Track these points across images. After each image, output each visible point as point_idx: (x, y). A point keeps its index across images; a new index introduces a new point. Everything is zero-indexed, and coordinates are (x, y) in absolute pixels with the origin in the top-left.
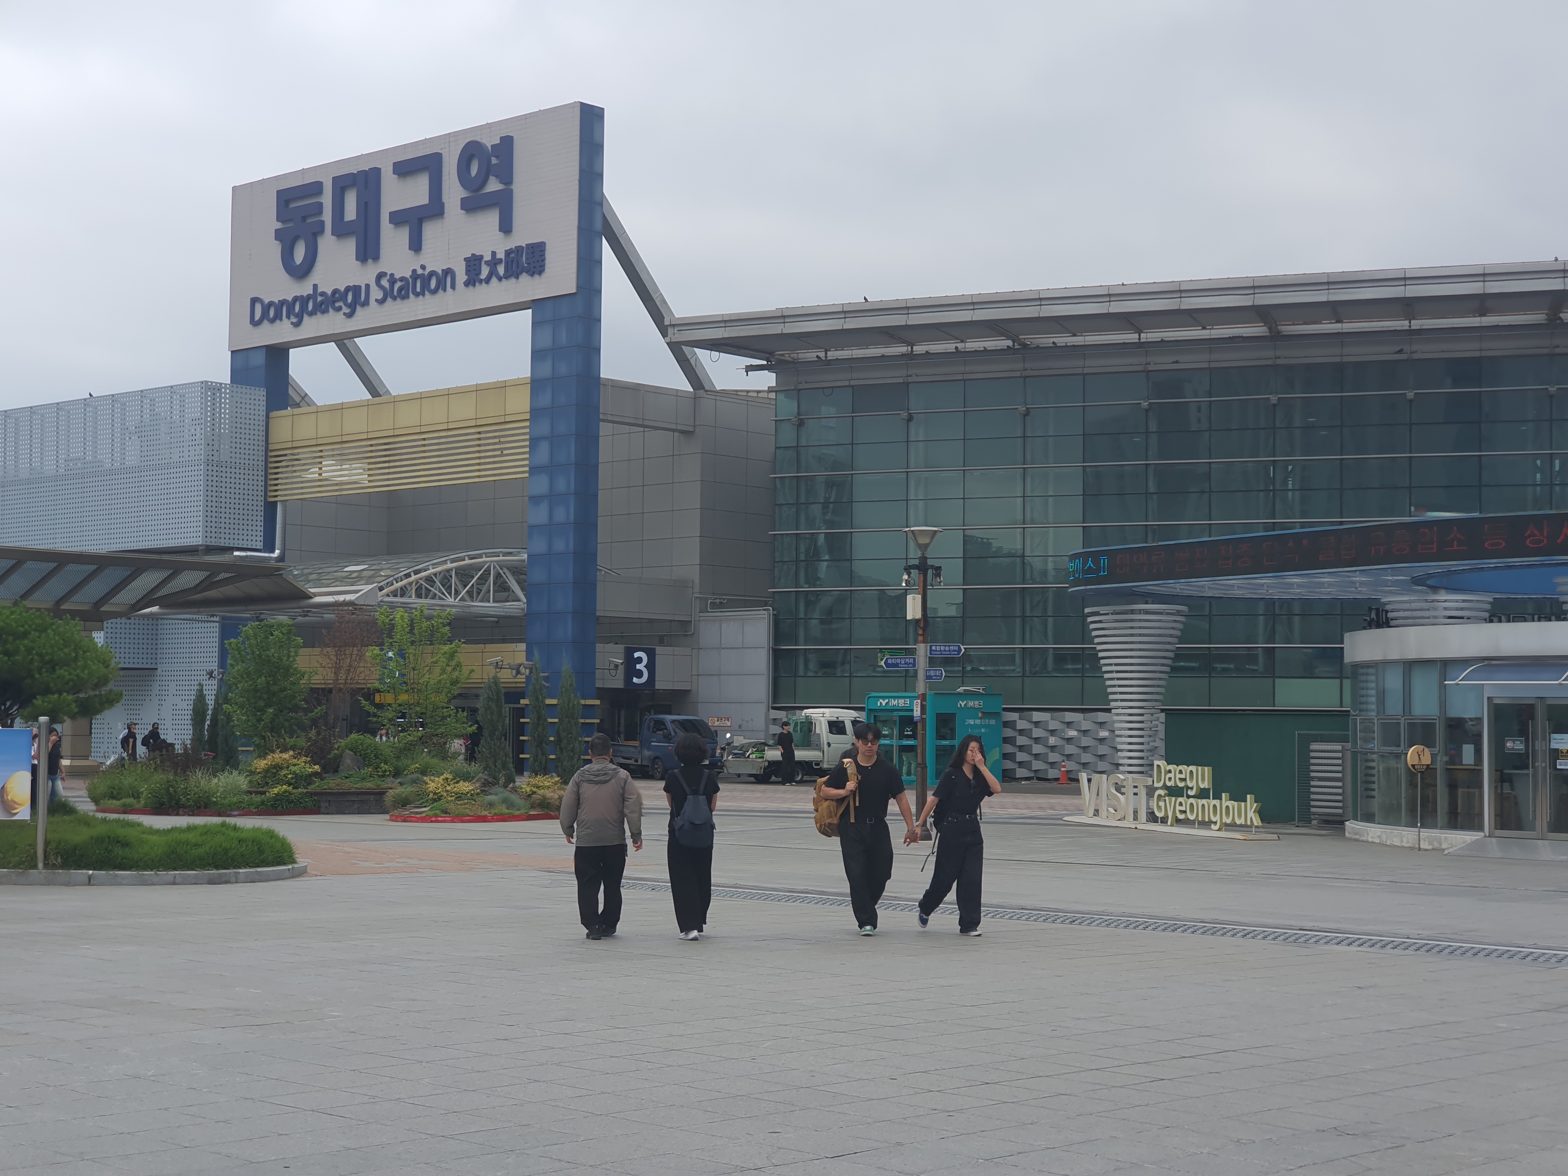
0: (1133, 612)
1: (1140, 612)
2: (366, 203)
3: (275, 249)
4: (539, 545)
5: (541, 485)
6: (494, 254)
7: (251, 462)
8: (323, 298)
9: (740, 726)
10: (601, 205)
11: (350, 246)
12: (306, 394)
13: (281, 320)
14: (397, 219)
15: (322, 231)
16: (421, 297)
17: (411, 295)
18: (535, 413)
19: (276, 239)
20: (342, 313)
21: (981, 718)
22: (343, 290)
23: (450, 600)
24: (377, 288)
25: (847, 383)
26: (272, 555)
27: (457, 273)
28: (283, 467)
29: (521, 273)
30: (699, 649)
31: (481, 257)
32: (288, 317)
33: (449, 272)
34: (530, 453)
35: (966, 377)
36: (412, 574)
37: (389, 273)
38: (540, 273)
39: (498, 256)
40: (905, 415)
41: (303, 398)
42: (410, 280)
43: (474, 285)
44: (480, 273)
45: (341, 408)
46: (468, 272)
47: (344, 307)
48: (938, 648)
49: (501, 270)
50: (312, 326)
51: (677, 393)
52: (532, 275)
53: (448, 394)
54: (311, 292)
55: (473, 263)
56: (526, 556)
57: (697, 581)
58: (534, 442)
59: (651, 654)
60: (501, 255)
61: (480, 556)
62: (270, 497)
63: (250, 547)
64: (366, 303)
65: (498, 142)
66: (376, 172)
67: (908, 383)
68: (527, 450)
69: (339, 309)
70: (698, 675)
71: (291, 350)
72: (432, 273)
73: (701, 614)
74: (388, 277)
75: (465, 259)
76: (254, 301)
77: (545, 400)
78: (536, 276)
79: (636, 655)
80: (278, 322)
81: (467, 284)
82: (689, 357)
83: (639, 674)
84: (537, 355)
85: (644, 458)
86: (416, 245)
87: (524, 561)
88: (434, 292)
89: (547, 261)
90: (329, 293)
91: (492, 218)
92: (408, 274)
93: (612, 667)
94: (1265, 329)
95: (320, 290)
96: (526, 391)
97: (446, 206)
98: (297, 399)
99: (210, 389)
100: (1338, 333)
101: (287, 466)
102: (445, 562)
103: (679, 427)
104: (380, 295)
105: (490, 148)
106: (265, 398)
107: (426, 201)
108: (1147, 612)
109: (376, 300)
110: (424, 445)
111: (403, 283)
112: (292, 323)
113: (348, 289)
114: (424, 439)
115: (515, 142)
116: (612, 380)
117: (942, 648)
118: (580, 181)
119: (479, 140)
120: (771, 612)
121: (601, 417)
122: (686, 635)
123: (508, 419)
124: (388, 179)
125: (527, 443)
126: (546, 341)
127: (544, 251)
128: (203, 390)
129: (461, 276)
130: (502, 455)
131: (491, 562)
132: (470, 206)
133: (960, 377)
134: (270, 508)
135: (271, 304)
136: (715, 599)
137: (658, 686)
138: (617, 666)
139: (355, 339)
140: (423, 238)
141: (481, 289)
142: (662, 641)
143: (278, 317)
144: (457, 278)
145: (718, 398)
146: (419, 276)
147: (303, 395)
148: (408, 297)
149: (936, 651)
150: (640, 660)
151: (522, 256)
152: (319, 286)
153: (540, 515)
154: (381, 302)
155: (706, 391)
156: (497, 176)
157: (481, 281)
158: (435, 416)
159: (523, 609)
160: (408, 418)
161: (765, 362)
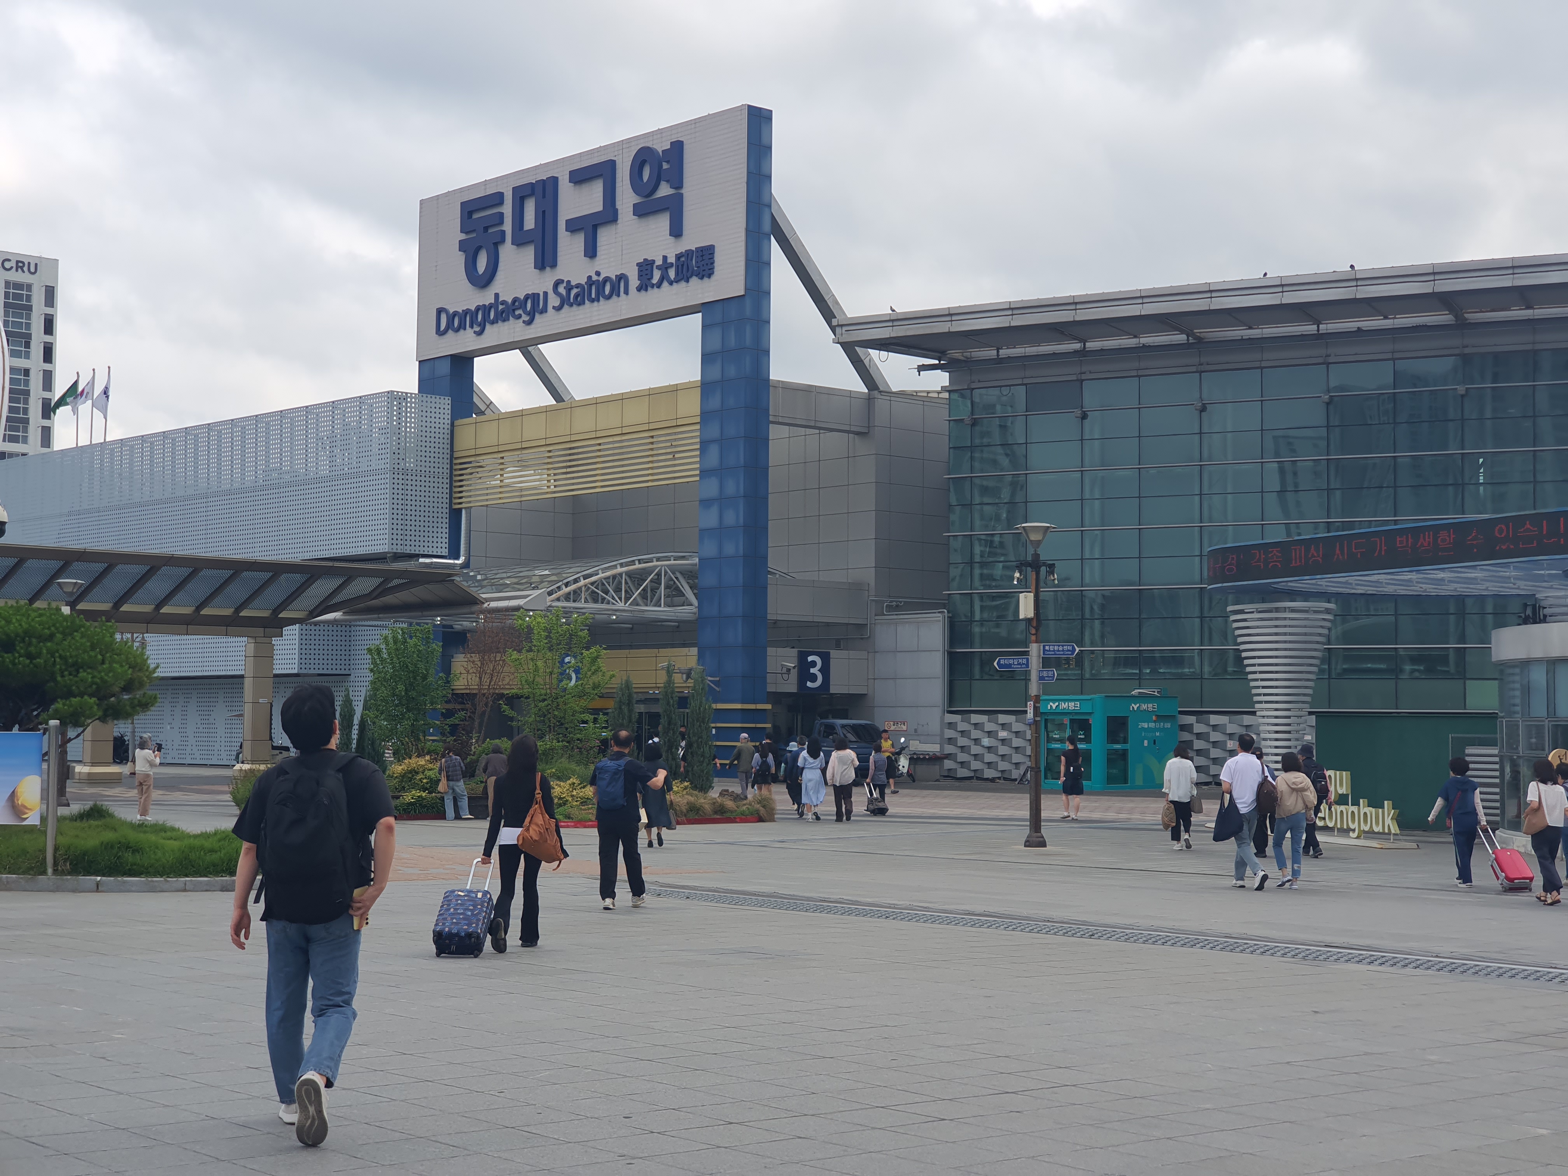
0: (1277, 610)
1: (1284, 609)
2: (544, 212)
3: (459, 260)
4: (710, 549)
5: (712, 488)
6: (665, 258)
7: (436, 470)
8: (504, 306)
9: (916, 731)
10: (770, 206)
11: (529, 254)
12: (491, 402)
13: (465, 329)
14: (574, 226)
15: (503, 241)
16: (596, 303)
17: (586, 301)
18: (706, 416)
19: (460, 250)
20: (521, 320)
21: (1155, 722)
22: (522, 298)
23: (621, 605)
24: (554, 295)
25: (1020, 382)
26: (456, 562)
27: (630, 279)
28: (466, 474)
29: (691, 277)
30: (875, 652)
31: (653, 261)
32: (472, 327)
33: (622, 277)
34: (701, 456)
35: (1140, 373)
36: (582, 579)
37: (566, 280)
38: (709, 276)
39: (669, 261)
40: (1078, 412)
41: (488, 406)
42: (586, 286)
43: (646, 290)
44: (652, 278)
45: (521, 414)
46: (640, 277)
47: (523, 315)
48: (1052, 648)
49: (672, 273)
50: (495, 334)
51: (850, 394)
52: (702, 278)
53: (622, 398)
54: (493, 301)
55: (646, 268)
56: (696, 560)
57: (872, 583)
58: (704, 445)
59: (826, 658)
60: (672, 259)
61: (650, 560)
62: (455, 504)
63: (435, 553)
64: (544, 311)
65: (669, 147)
66: (555, 180)
67: (1082, 381)
68: (698, 453)
69: (520, 317)
70: (874, 679)
71: (475, 359)
72: (607, 279)
73: (877, 618)
74: (565, 285)
75: (638, 264)
76: (440, 311)
77: (715, 402)
78: (706, 279)
79: (810, 659)
80: (462, 331)
81: (639, 289)
82: (863, 358)
83: (814, 678)
84: (707, 358)
85: (819, 461)
86: (591, 252)
87: (696, 565)
88: (609, 297)
89: (716, 264)
90: (510, 301)
91: (662, 222)
92: (583, 281)
93: (784, 670)
94: (1451, 317)
95: (500, 299)
96: (697, 395)
97: (620, 212)
98: (482, 407)
99: (396, 398)
100: (1529, 320)
101: (471, 474)
102: (615, 567)
103: (853, 429)
104: (557, 303)
105: (661, 154)
106: (449, 407)
107: (601, 208)
108: (1293, 610)
109: (554, 308)
110: (599, 450)
111: (579, 290)
112: (475, 332)
113: (527, 297)
114: (600, 444)
115: (685, 147)
116: (782, 382)
117: (1056, 648)
118: (748, 183)
119: (651, 146)
120: (946, 614)
121: (771, 418)
122: (862, 638)
123: (680, 422)
124: (565, 188)
125: (698, 446)
126: (716, 344)
127: (713, 254)
128: (389, 400)
129: (634, 282)
130: (674, 459)
131: (662, 566)
132: (641, 211)
133: (1134, 373)
134: (455, 515)
135: (455, 314)
136: (891, 602)
137: (833, 690)
138: (789, 670)
139: (539, 346)
140: (598, 244)
141: (653, 293)
142: (838, 646)
143: (462, 327)
144: (630, 283)
145: (892, 399)
146: (594, 282)
147: (488, 404)
148: (584, 303)
149: (1050, 651)
150: (814, 664)
151: (692, 260)
152: (500, 294)
153: (711, 519)
154: (558, 309)
155: (880, 392)
156: (668, 181)
157: (653, 286)
158: (609, 420)
159: (695, 614)
160: (584, 423)
161: (937, 362)
